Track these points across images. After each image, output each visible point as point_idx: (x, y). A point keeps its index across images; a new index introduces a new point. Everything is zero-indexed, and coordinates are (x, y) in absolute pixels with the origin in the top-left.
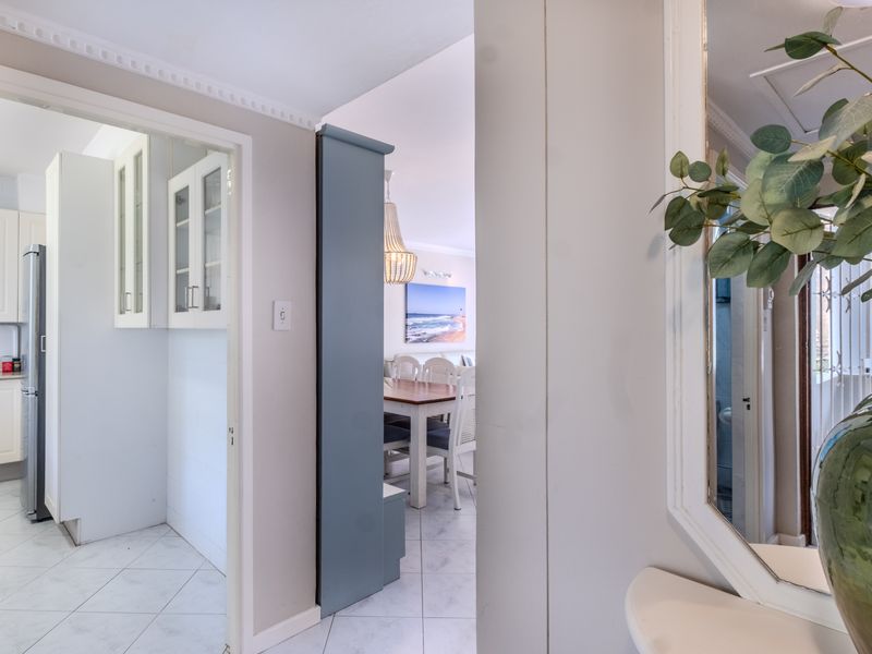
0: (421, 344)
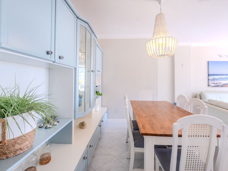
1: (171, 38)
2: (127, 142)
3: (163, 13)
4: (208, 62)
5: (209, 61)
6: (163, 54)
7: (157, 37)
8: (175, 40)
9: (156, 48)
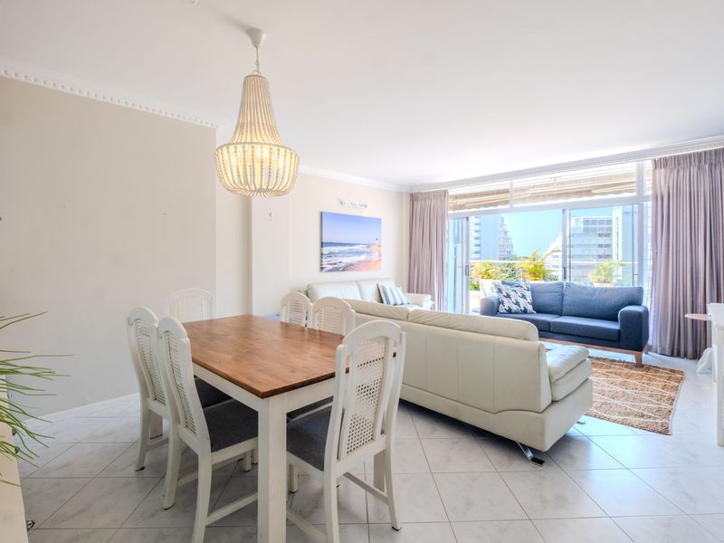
0: (336, 273)
1: (282, 150)
2: (143, 468)
3: (263, 75)
4: (322, 213)
5: (323, 210)
6: (264, 187)
7: (249, 140)
8: (293, 156)
9: (245, 165)
